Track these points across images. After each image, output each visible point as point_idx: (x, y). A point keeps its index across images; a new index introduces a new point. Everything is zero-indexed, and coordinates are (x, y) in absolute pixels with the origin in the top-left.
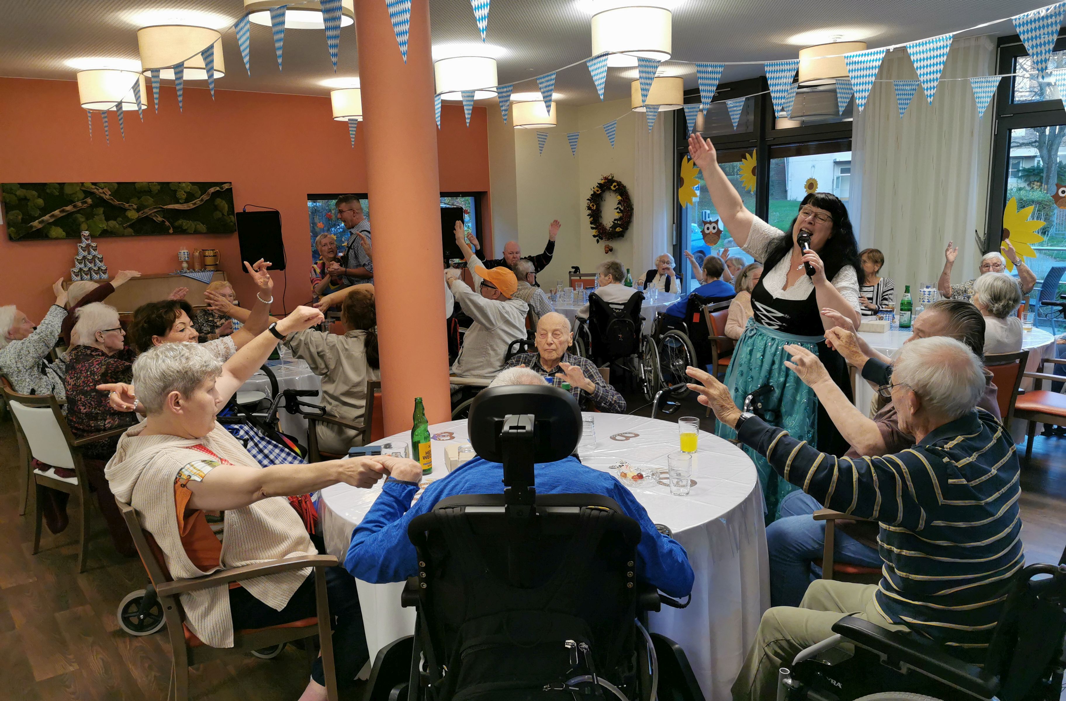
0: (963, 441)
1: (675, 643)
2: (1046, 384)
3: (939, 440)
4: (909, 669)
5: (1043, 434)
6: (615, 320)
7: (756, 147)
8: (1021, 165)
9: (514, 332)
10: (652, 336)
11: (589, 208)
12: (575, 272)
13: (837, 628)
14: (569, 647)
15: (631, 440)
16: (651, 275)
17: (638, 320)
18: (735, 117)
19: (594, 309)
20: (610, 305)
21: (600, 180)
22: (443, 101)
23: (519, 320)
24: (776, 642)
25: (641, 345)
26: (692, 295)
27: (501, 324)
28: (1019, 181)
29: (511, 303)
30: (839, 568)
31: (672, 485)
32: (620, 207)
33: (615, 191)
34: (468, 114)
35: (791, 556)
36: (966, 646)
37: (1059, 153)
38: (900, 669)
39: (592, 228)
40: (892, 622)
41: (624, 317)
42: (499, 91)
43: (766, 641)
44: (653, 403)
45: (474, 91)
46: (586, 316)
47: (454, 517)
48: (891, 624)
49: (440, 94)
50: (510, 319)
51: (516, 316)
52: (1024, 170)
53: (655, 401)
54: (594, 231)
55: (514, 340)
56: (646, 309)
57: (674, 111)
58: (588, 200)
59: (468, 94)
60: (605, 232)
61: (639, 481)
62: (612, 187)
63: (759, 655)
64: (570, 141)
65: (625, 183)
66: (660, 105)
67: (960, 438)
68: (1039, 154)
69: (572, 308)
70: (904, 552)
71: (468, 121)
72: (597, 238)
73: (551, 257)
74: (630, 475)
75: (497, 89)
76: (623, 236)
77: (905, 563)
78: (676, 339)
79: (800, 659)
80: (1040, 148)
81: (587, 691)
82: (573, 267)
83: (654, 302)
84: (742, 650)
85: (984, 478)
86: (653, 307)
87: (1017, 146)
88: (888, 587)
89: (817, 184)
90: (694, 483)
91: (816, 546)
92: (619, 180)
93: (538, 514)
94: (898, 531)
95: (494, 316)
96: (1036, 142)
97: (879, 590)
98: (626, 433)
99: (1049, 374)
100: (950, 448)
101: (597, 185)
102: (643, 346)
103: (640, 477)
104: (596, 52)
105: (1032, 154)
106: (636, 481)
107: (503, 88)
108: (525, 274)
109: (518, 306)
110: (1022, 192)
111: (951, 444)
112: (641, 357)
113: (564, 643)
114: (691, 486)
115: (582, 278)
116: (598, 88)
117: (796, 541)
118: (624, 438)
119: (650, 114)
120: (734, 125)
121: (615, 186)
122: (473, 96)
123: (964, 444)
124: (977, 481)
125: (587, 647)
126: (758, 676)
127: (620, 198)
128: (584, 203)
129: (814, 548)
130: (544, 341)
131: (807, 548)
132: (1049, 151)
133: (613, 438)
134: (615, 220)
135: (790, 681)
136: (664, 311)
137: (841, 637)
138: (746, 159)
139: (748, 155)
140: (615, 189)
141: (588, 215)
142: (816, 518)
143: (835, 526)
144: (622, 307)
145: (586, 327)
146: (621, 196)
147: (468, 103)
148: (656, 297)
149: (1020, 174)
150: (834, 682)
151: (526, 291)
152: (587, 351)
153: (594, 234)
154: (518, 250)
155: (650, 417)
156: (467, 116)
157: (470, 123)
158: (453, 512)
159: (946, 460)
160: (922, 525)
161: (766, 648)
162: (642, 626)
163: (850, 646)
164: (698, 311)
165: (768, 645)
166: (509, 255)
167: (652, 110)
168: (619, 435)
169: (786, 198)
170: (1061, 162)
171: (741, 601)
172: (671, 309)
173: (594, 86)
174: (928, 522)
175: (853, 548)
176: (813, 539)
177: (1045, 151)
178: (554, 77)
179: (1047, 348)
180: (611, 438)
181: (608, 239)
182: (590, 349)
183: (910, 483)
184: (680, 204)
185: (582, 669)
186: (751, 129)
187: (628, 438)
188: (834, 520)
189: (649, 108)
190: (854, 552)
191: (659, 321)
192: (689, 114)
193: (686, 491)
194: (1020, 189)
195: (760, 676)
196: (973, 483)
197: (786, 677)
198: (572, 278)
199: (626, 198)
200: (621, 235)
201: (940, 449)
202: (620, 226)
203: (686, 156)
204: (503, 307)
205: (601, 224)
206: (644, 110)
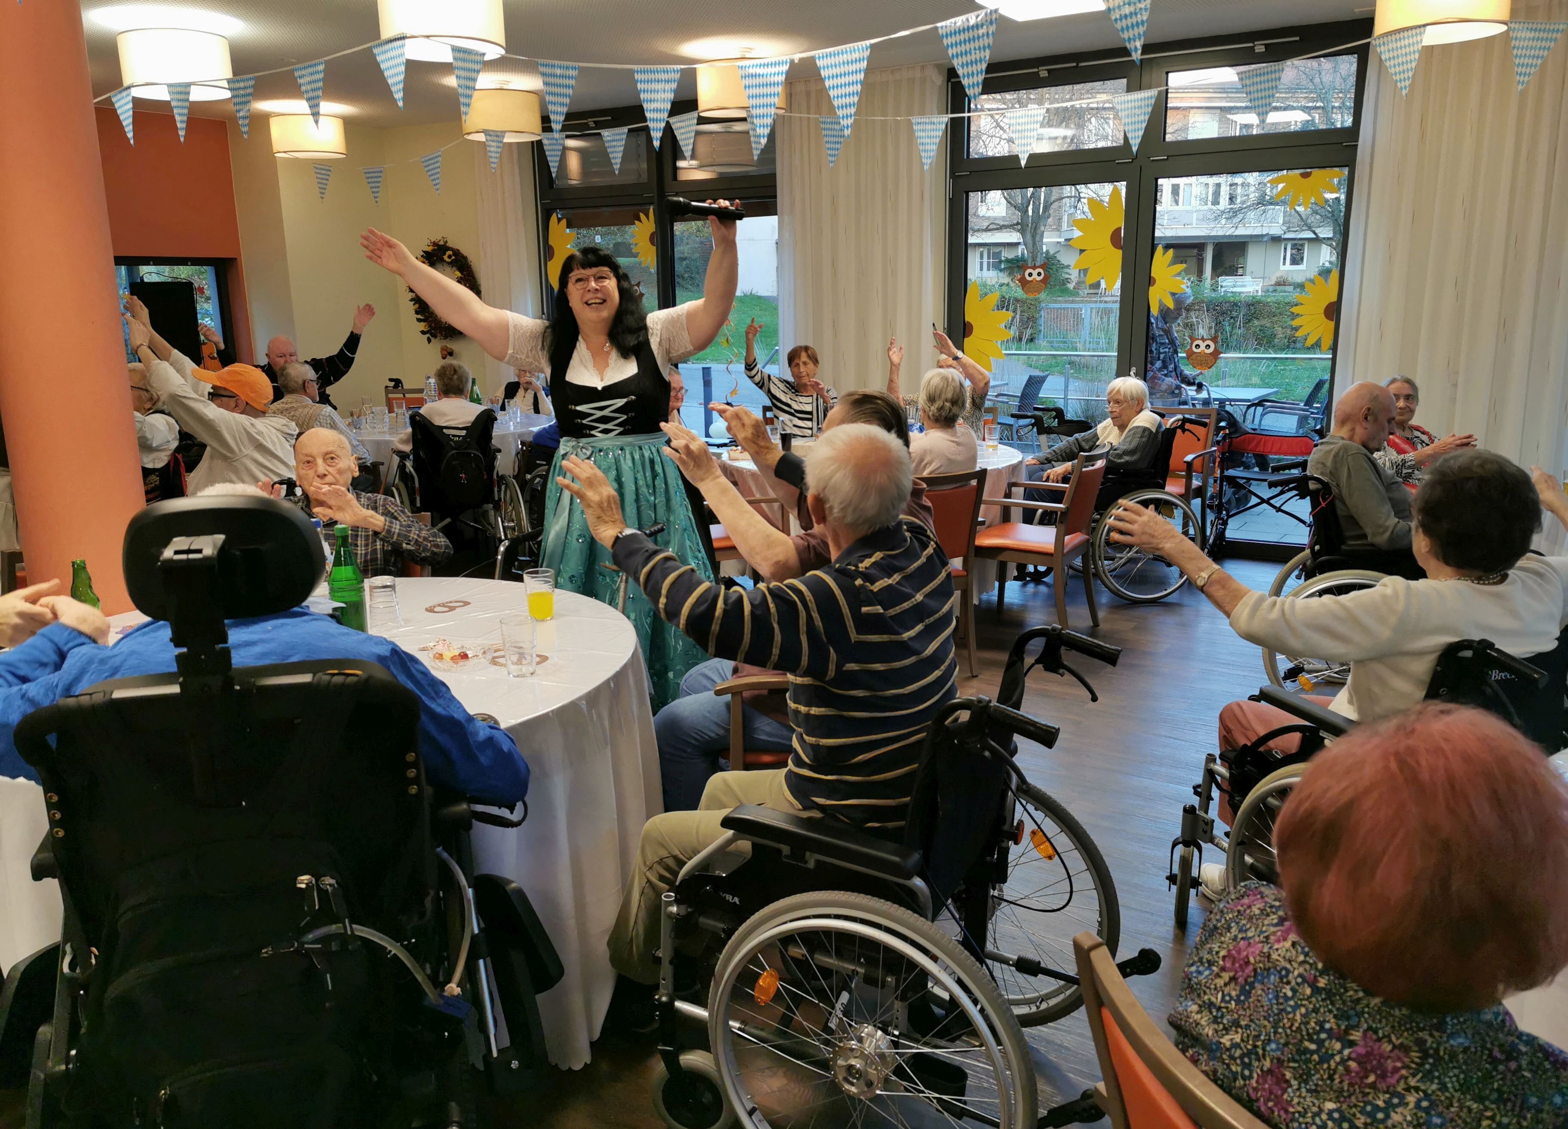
0: (882, 558)
1: (510, 882)
2: (1016, 514)
3: (853, 558)
4: (818, 862)
5: (1016, 579)
6: (452, 452)
7: (652, 204)
8: (1003, 254)
10: (515, 477)
12: (396, 386)
13: (727, 823)
14: (303, 886)
15: (458, 610)
16: (512, 390)
17: (490, 454)
18: (615, 155)
19: (419, 437)
20: (445, 431)
21: (424, 245)
22: (137, 101)
23: (283, 447)
24: (661, 862)
25: (496, 489)
27: (250, 451)
28: (1001, 274)
29: (267, 421)
31: (509, 663)
33: (451, 264)
34: (181, 122)
35: (689, 750)
36: (890, 825)
37: (1045, 240)
38: (806, 862)
39: (419, 320)
40: (800, 807)
41: (466, 448)
42: (232, 85)
43: (648, 863)
44: (496, 559)
45: (189, 85)
46: (407, 448)
48: (800, 810)
49: (129, 88)
50: (265, 443)
51: (276, 440)
52: (1008, 261)
53: (499, 557)
54: (423, 324)
56: (503, 437)
57: (532, 142)
59: (179, 89)
61: (462, 663)
62: (446, 258)
63: (640, 885)
64: (370, 180)
65: (465, 251)
66: (505, 132)
67: (878, 556)
68: (1021, 241)
69: (387, 437)
70: (814, 711)
71: (182, 133)
72: (428, 335)
73: (352, 360)
74: (448, 655)
75: (228, 82)
77: (814, 726)
79: (687, 874)
80: (1023, 232)
81: (334, 947)
82: (391, 380)
83: (515, 427)
84: (620, 886)
85: (906, 605)
86: (513, 434)
87: (997, 229)
88: (799, 763)
90: (543, 659)
91: (721, 732)
92: (456, 247)
93: (238, 688)
94: (806, 683)
95: (235, 439)
96: (1018, 224)
97: (790, 771)
98: (451, 602)
99: (1018, 499)
100: (866, 568)
102: (499, 491)
103: (464, 656)
104: (386, 33)
105: (1015, 240)
106: (456, 663)
107: (238, 81)
108: (301, 382)
109: (278, 427)
110: (1004, 288)
111: (867, 562)
112: (497, 507)
113: (294, 880)
114: (538, 663)
115: (407, 396)
116: (393, 89)
117: (695, 728)
118: (447, 609)
119: (492, 144)
120: (615, 167)
121: (450, 257)
122: (188, 93)
123: (883, 562)
124: (898, 609)
125: (333, 881)
126: (640, 915)
127: (458, 274)
129: (718, 735)
130: (311, 472)
131: (710, 737)
132: (1034, 237)
133: (431, 610)
135: (674, 909)
136: (530, 439)
137: (734, 834)
138: (640, 220)
139: (642, 216)
140: (449, 260)
141: (411, 300)
142: (719, 693)
143: (743, 701)
144: (464, 433)
145: (409, 464)
146: (460, 269)
147: (180, 104)
148: (518, 420)
149: (1003, 266)
150: (729, 898)
151: (306, 410)
152: (412, 502)
153: (422, 329)
154: (292, 350)
155: (493, 578)
156: (179, 125)
157: (185, 137)
158: (91, 699)
159: (859, 582)
160: (831, 672)
161: (648, 874)
162: (450, 858)
163: (745, 845)
165: (651, 868)
166: (277, 359)
167: (495, 138)
168: (439, 605)
170: (1047, 251)
171: (616, 817)
172: (539, 435)
173: (387, 86)
174: (839, 666)
175: (768, 729)
176: (716, 723)
177: (1029, 236)
178: (321, 67)
179: (1014, 469)
180: (427, 610)
181: (446, 337)
182: (418, 499)
183: (815, 615)
185: (326, 916)
186: (644, 178)
187: (452, 609)
188: (741, 692)
189: (490, 135)
190: (769, 734)
191: (523, 454)
192: (550, 147)
193: (531, 670)
194: (1002, 285)
195: (642, 914)
196: (892, 612)
197: (670, 904)
198: (390, 396)
199: (469, 275)
201: (853, 568)
203: (554, 215)
204: (254, 425)
206: (481, 137)
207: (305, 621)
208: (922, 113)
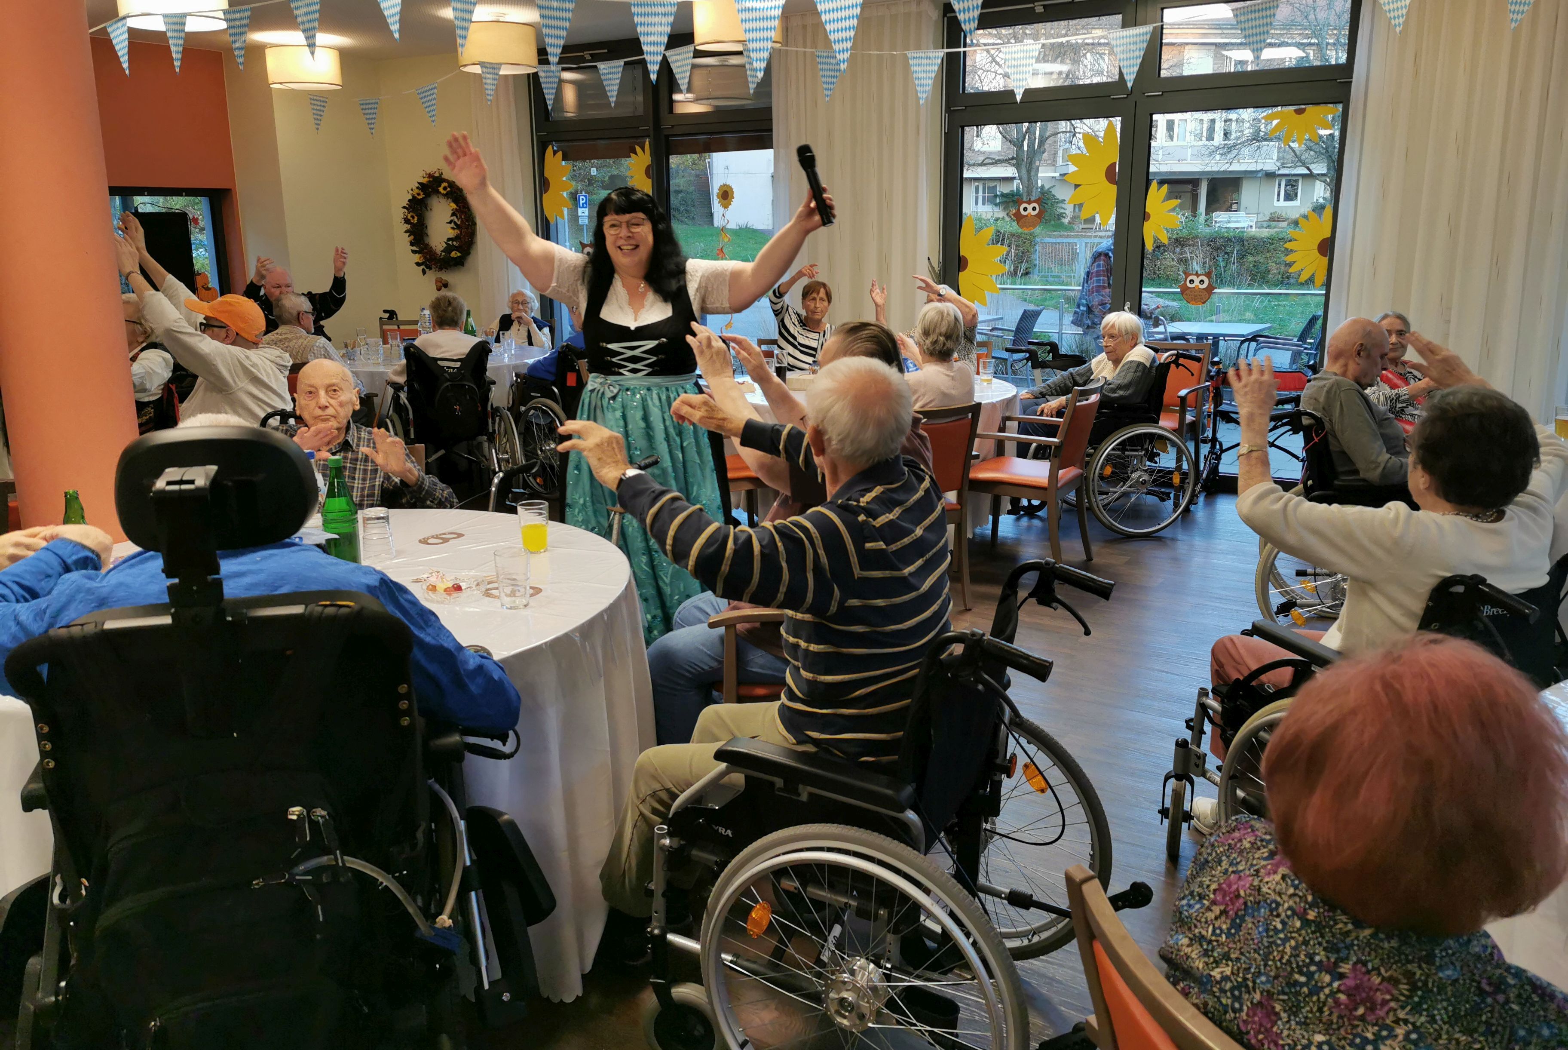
0: (883, 493)
1: (501, 814)
2: (1010, 448)
3: (855, 493)
4: (811, 795)
5: (1009, 512)
6: (448, 383)
7: (648, 136)
8: (998, 189)
9: (269, 398)
10: (509, 409)
11: (407, 221)
12: (390, 318)
13: (720, 755)
14: (295, 817)
15: (451, 542)
16: (506, 323)
17: (485, 386)
18: (611, 88)
19: (414, 369)
20: (439, 362)
21: (418, 177)
22: (132, 32)
23: (277, 379)
24: (654, 795)
25: (490, 421)
26: (563, 346)
28: (996, 209)
29: (261, 353)
30: (744, 691)
31: (503, 595)
32: (456, 220)
33: (446, 196)
34: (177, 52)
35: (682, 682)
36: (885, 759)
37: (1040, 175)
38: (799, 795)
39: (414, 252)
40: (794, 741)
41: (460, 380)
42: (228, 16)
43: (641, 796)
44: (490, 491)
45: (184, 15)
46: (402, 380)
47: (84, 638)
48: (794, 744)
49: (124, 18)
50: (260, 376)
51: (270, 372)
52: (1003, 195)
53: (493, 489)
54: (417, 255)
55: (270, 410)
56: (498, 369)
57: (529, 75)
58: (404, 207)
59: (175, 20)
60: (435, 259)
61: (455, 594)
62: (441, 189)
63: (632, 816)
64: (365, 112)
66: (501, 64)
67: (877, 490)
68: (1017, 175)
69: (382, 369)
70: (813, 647)
71: (177, 64)
72: (423, 267)
73: (343, 301)
74: (441, 586)
75: (224, 14)
76: (463, 265)
77: (815, 662)
78: (544, 412)
79: (679, 807)
80: (1018, 166)
81: (325, 878)
82: (385, 311)
83: (510, 358)
85: (906, 540)
86: (508, 366)
87: (992, 164)
88: (792, 697)
89: (733, 193)
90: (537, 591)
91: (714, 664)
93: (230, 619)
94: (807, 619)
95: (231, 373)
96: (1013, 158)
97: (783, 705)
98: (444, 534)
99: (1012, 433)
100: (867, 503)
101: (417, 185)
102: (494, 423)
103: (458, 588)
105: (1010, 175)
106: (450, 595)
107: (234, 12)
108: (295, 313)
109: (273, 358)
110: (999, 223)
111: (868, 497)
112: (491, 439)
113: (286, 812)
114: (532, 595)
115: (402, 327)
116: (389, 21)
118: (441, 541)
119: (488, 76)
120: (611, 99)
121: (445, 188)
122: (184, 24)
123: (884, 496)
124: (899, 545)
125: (324, 813)
126: (633, 848)
127: (454, 206)
128: (398, 213)
129: (711, 667)
130: (313, 404)
131: (703, 669)
132: (1029, 171)
133: (424, 541)
134: (449, 239)
135: (667, 842)
136: (524, 371)
137: (727, 767)
138: (636, 153)
139: (638, 149)
140: (445, 192)
141: (406, 232)
142: (712, 625)
143: (737, 635)
144: (458, 364)
145: (403, 396)
146: (455, 201)
147: (175, 34)
148: (513, 352)
149: (998, 201)
150: (722, 830)
151: (300, 341)
153: (417, 261)
154: (289, 281)
155: (487, 510)
156: (174, 56)
157: (180, 67)
158: (82, 629)
159: (861, 517)
160: (834, 608)
161: (641, 806)
162: (442, 789)
163: (738, 778)
164: (573, 369)
165: (643, 801)
166: (273, 290)
167: (491, 71)
168: (433, 537)
169: (713, 225)
170: (1043, 186)
171: (609, 749)
172: (534, 367)
173: (383, 18)
174: (842, 602)
175: (760, 661)
176: (709, 655)
177: (1024, 171)
179: (1008, 403)
180: (420, 541)
181: (441, 269)
182: (412, 430)
183: (822, 553)
184: (546, 218)
185: (318, 847)
186: (640, 110)
187: (446, 540)
188: (735, 625)
189: (486, 67)
190: (761, 667)
192: (546, 80)
193: (524, 602)
194: (997, 219)
195: (635, 848)
196: (893, 547)
197: (662, 836)
198: (385, 327)
199: (464, 207)
200: (459, 263)
201: (855, 503)
202: (457, 249)
203: (550, 147)
204: (247, 357)
205: (427, 246)
206: (477, 69)
207: (293, 552)
208: (918, 48)
